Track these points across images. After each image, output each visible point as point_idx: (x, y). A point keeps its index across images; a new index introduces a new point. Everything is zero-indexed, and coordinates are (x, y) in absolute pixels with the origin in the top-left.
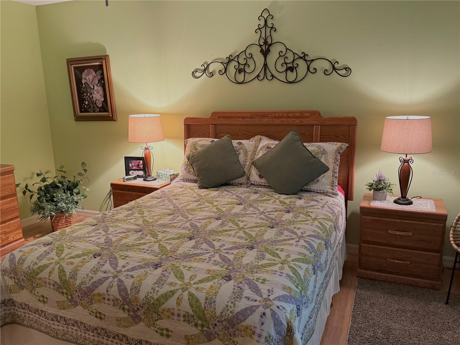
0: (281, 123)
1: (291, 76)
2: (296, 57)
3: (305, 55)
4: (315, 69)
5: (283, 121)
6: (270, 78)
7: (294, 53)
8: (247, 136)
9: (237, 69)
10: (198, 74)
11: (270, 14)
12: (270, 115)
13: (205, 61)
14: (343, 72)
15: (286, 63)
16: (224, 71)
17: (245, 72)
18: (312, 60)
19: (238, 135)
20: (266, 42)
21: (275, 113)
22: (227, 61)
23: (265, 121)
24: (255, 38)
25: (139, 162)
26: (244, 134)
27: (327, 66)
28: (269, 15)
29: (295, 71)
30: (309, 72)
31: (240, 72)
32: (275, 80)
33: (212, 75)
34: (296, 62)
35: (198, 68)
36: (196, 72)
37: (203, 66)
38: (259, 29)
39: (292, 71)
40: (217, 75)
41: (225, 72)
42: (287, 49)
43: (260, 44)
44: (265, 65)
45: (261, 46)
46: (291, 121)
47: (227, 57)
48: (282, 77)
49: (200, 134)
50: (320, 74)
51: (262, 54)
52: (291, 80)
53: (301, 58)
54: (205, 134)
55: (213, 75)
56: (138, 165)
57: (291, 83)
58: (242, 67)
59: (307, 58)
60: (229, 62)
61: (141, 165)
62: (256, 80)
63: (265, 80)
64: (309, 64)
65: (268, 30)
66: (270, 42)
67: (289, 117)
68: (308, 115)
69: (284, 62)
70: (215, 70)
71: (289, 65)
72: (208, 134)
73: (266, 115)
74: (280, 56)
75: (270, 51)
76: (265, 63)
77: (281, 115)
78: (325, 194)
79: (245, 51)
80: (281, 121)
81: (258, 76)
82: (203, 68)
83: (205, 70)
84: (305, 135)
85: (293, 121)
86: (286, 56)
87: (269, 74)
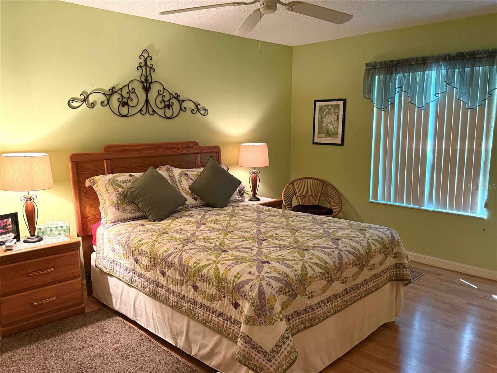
0: (173, 153)
1: (169, 113)
2: (172, 96)
3: (178, 96)
4: (185, 108)
5: (174, 152)
6: (151, 113)
7: (170, 93)
8: (144, 168)
9: (120, 102)
10: (75, 104)
11: (150, 55)
12: (163, 147)
13: (84, 90)
14: (203, 112)
15: (164, 101)
16: (106, 103)
17: (129, 105)
18: (183, 101)
19: (134, 168)
20: (146, 80)
21: (167, 144)
22: (110, 93)
23: (160, 152)
24: (137, 74)
25: (6, 222)
26: (141, 167)
27: (193, 106)
28: (148, 55)
29: (171, 108)
30: (181, 111)
31: (123, 106)
32: (155, 115)
33: (92, 106)
34: (171, 101)
35: (74, 97)
36: (73, 101)
37: (81, 95)
38: (141, 66)
39: (169, 108)
40: (98, 105)
41: (108, 103)
42: (164, 89)
43: (142, 81)
44: (147, 101)
45: (142, 82)
46: (180, 151)
47: (110, 89)
48: (161, 112)
49: (92, 172)
50: (188, 112)
51: (144, 90)
52: (168, 116)
53: (175, 97)
54: (98, 171)
55: (94, 106)
56: (6, 226)
57: (168, 118)
58: (125, 100)
59: (180, 99)
60: (112, 94)
61: (9, 224)
62: (139, 114)
63: (147, 114)
64: (181, 103)
65: (148, 69)
66: (150, 81)
67: (178, 148)
68: (191, 145)
69: (162, 100)
70: (95, 100)
71: (166, 103)
72: (102, 171)
73: (160, 147)
74: (159, 94)
75: (151, 89)
76: (147, 99)
77: (172, 146)
78: (238, 201)
79: (128, 85)
80: (173, 152)
81: (141, 110)
82: (83, 97)
83: (85, 100)
84: (190, 162)
85: (182, 151)
86: (164, 94)
87: (150, 110)
